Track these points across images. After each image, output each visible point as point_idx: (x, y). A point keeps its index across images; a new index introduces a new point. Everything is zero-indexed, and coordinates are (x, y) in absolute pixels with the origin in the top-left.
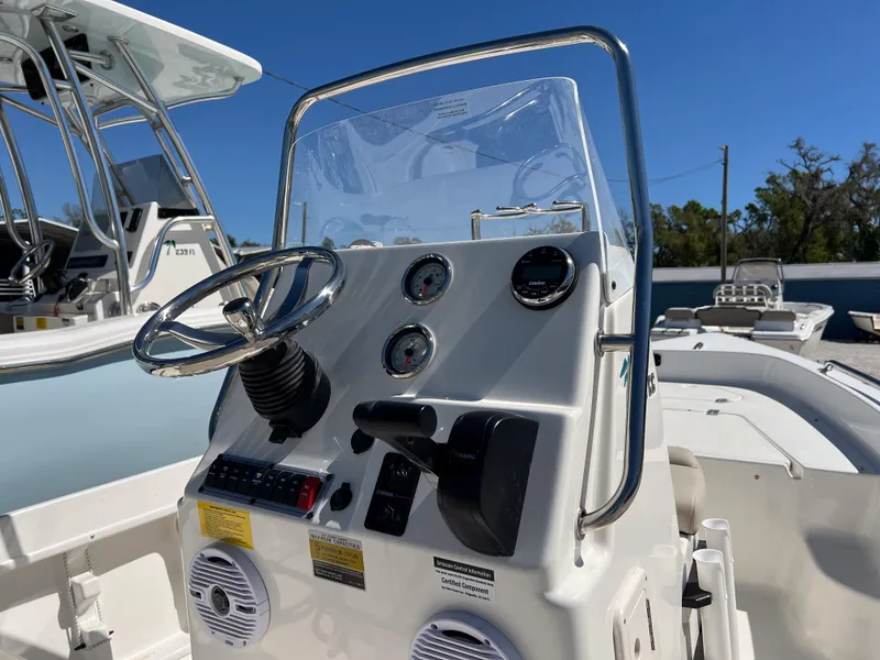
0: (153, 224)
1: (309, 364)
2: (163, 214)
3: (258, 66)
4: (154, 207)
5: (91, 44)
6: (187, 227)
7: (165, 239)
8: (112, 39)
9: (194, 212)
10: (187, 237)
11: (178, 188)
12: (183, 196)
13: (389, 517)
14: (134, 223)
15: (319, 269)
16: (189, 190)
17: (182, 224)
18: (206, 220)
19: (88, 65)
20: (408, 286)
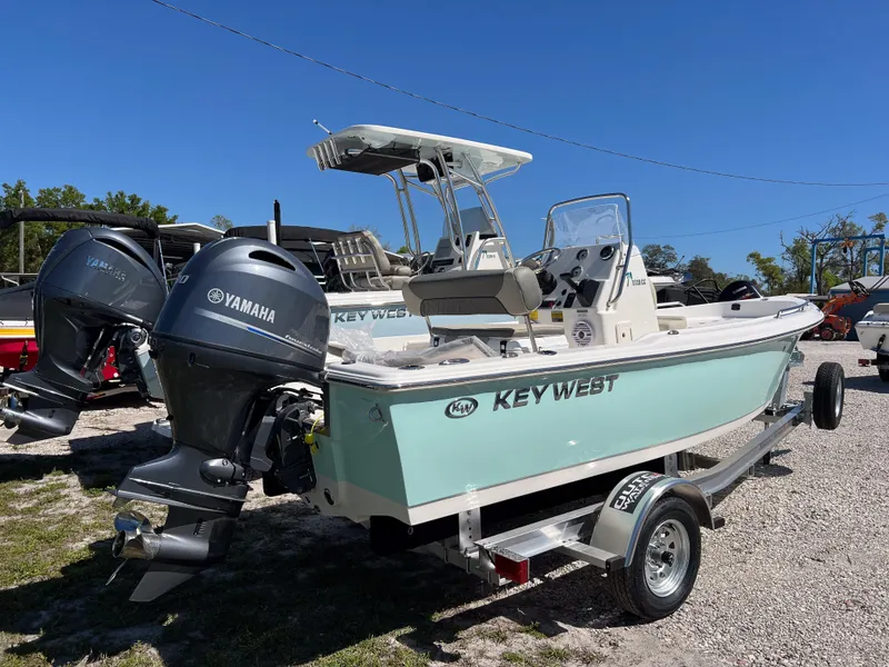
0: (477, 243)
1: (552, 277)
2: (482, 237)
3: (530, 156)
4: (478, 234)
5: (454, 158)
6: (492, 244)
7: (482, 250)
8: (463, 154)
9: (495, 236)
10: (492, 249)
11: (488, 223)
12: (490, 227)
13: (568, 304)
14: (468, 242)
15: (556, 252)
16: (493, 224)
17: (490, 242)
18: (501, 240)
19: (452, 167)
20: (578, 257)
